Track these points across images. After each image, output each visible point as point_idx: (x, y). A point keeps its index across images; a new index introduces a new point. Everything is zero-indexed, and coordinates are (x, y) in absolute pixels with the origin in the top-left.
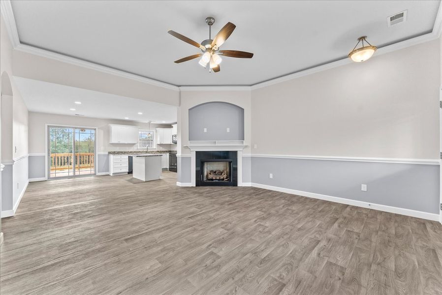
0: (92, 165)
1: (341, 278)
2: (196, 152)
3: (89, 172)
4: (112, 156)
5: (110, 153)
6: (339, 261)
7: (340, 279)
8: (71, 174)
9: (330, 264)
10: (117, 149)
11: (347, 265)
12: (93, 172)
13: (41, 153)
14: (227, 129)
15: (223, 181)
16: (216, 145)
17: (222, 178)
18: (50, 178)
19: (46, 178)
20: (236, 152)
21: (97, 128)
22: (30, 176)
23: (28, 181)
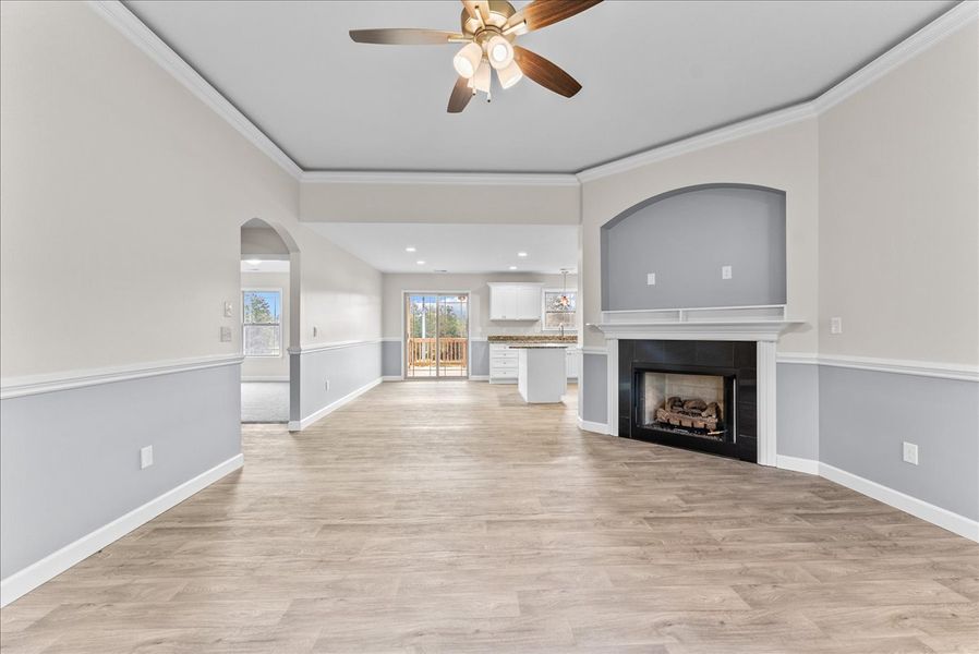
0: (464, 360)
2: (620, 341)
3: (458, 374)
4: (494, 347)
5: (490, 339)
8: (434, 374)
10: (504, 332)
12: (464, 374)
13: (396, 337)
14: (724, 269)
15: (704, 437)
16: (680, 322)
17: (700, 425)
18: (407, 379)
19: (402, 377)
20: (752, 346)
21: (469, 292)
22: (384, 372)
23: (379, 381)
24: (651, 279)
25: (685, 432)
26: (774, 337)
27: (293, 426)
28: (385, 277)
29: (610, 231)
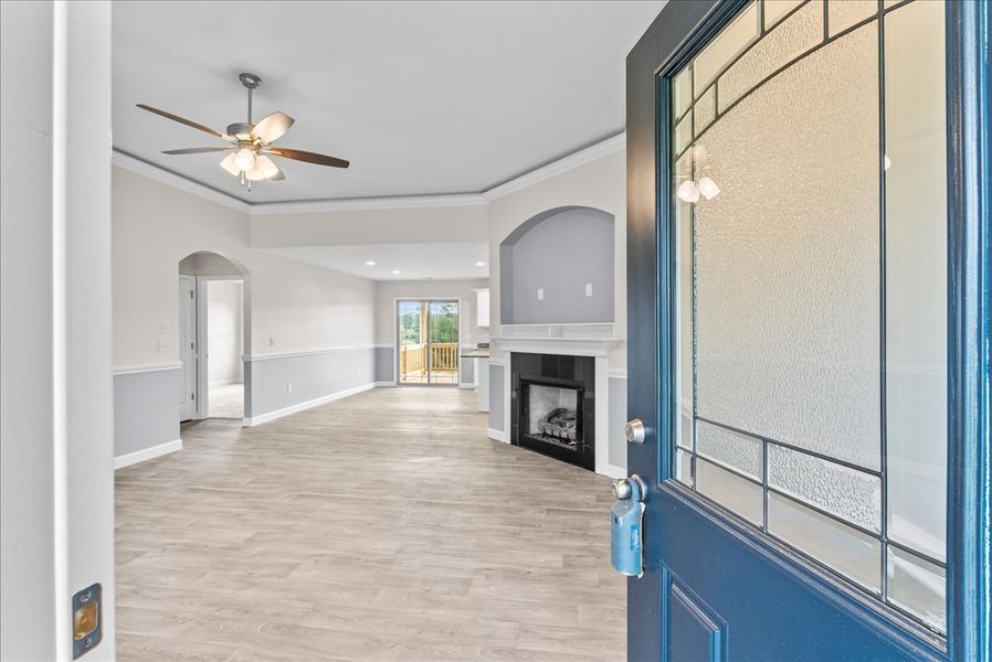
0: (455, 367)
2: (512, 353)
3: (449, 381)
5: (480, 346)
8: (426, 381)
12: (455, 381)
13: (390, 342)
14: (588, 286)
15: (567, 446)
16: (550, 337)
17: (564, 435)
18: (399, 384)
19: (395, 385)
20: (592, 359)
21: (458, 298)
22: (377, 377)
23: (371, 385)
24: (541, 294)
25: (557, 442)
27: (246, 422)
28: (378, 285)
29: (515, 247)
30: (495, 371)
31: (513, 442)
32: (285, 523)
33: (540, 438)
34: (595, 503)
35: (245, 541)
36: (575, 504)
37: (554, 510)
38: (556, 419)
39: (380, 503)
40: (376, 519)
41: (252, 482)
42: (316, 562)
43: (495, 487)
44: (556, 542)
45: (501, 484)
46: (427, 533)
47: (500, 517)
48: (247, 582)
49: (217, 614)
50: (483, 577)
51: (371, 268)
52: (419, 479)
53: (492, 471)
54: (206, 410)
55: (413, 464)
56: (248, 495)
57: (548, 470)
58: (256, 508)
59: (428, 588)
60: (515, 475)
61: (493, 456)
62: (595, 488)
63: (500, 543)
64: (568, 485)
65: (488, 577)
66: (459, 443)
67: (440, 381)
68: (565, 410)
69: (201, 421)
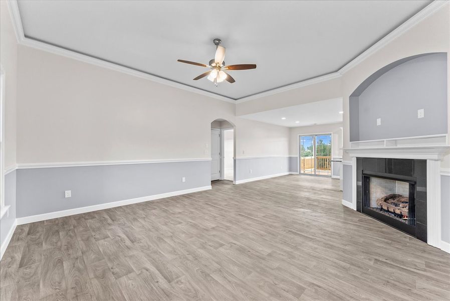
1: (112, 270)
2: (357, 158)
6: (128, 280)
7: (112, 268)
8: (313, 173)
9: (130, 271)
11: (118, 283)
12: (330, 174)
13: (296, 155)
14: (419, 111)
15: (401, 220)
16: (385, 147)
17: (398, 212)
18: (300, 174)
19: (298, 174)
20: (424, 162)
21: (332, 133)
23: (287, 173)
24: (379, 122)
26: (436, 157)
27: (234, 183)
28: (290, 129)
29: (359, 97)
30: (346, 168)
31: (358, 210)
32: (228, 224)
33: (378, 211)
34: (424, 267)
35: (212, 228)
36: (403, 262)
37: (382, 262)
38: (391, 201)
39: (270, 226)
40: (265, 234)
41: (226, 205)
42: (231, 246)
43: (339, 235)
44: (379, 287)
45: (343, 233)
46: (288, 249)
47: (338, 254)
48: (203, 247)
49: (187, 256)
50: (314, 291)
51: (285, 121)
52: (294, 219)
53: (340, 224)
54: (224, 177)
55: (295, 211)
56: (222, 210)
57: (382, 232)
58: (222, 216)
59: (277, 283)
60: (355, 230)
61: (342, 215)
62: (426, 255)
63: (333, 271)
64: (400, 247)
65: (316, 292)
66: (323, 205)
67: (321, 174)
68: (400, 196)
69: (221, 180)
